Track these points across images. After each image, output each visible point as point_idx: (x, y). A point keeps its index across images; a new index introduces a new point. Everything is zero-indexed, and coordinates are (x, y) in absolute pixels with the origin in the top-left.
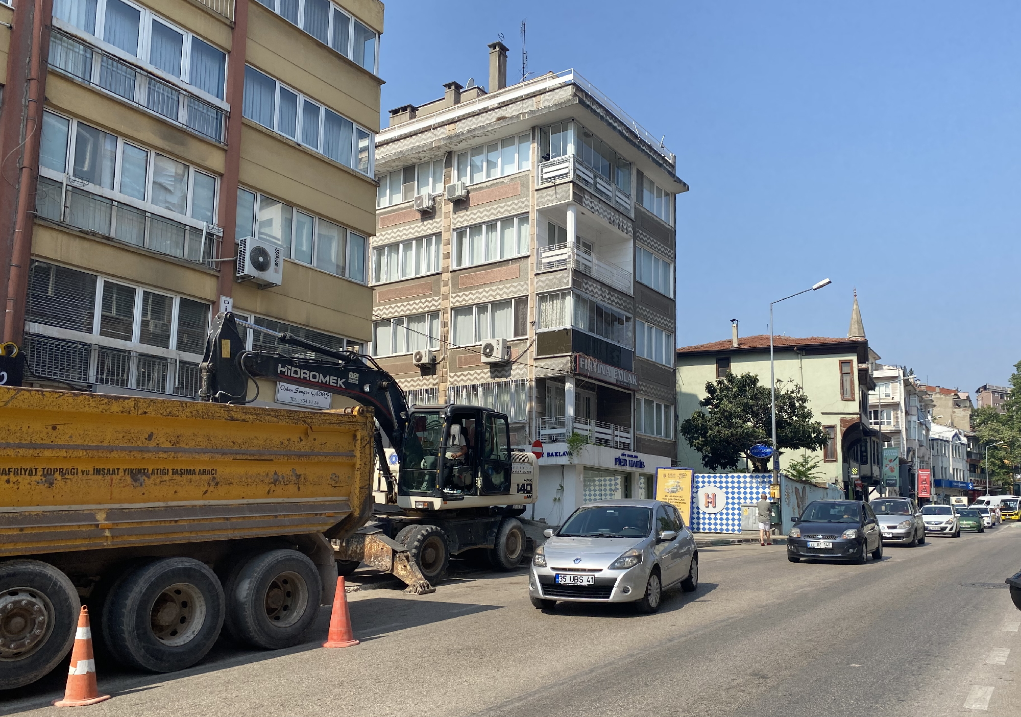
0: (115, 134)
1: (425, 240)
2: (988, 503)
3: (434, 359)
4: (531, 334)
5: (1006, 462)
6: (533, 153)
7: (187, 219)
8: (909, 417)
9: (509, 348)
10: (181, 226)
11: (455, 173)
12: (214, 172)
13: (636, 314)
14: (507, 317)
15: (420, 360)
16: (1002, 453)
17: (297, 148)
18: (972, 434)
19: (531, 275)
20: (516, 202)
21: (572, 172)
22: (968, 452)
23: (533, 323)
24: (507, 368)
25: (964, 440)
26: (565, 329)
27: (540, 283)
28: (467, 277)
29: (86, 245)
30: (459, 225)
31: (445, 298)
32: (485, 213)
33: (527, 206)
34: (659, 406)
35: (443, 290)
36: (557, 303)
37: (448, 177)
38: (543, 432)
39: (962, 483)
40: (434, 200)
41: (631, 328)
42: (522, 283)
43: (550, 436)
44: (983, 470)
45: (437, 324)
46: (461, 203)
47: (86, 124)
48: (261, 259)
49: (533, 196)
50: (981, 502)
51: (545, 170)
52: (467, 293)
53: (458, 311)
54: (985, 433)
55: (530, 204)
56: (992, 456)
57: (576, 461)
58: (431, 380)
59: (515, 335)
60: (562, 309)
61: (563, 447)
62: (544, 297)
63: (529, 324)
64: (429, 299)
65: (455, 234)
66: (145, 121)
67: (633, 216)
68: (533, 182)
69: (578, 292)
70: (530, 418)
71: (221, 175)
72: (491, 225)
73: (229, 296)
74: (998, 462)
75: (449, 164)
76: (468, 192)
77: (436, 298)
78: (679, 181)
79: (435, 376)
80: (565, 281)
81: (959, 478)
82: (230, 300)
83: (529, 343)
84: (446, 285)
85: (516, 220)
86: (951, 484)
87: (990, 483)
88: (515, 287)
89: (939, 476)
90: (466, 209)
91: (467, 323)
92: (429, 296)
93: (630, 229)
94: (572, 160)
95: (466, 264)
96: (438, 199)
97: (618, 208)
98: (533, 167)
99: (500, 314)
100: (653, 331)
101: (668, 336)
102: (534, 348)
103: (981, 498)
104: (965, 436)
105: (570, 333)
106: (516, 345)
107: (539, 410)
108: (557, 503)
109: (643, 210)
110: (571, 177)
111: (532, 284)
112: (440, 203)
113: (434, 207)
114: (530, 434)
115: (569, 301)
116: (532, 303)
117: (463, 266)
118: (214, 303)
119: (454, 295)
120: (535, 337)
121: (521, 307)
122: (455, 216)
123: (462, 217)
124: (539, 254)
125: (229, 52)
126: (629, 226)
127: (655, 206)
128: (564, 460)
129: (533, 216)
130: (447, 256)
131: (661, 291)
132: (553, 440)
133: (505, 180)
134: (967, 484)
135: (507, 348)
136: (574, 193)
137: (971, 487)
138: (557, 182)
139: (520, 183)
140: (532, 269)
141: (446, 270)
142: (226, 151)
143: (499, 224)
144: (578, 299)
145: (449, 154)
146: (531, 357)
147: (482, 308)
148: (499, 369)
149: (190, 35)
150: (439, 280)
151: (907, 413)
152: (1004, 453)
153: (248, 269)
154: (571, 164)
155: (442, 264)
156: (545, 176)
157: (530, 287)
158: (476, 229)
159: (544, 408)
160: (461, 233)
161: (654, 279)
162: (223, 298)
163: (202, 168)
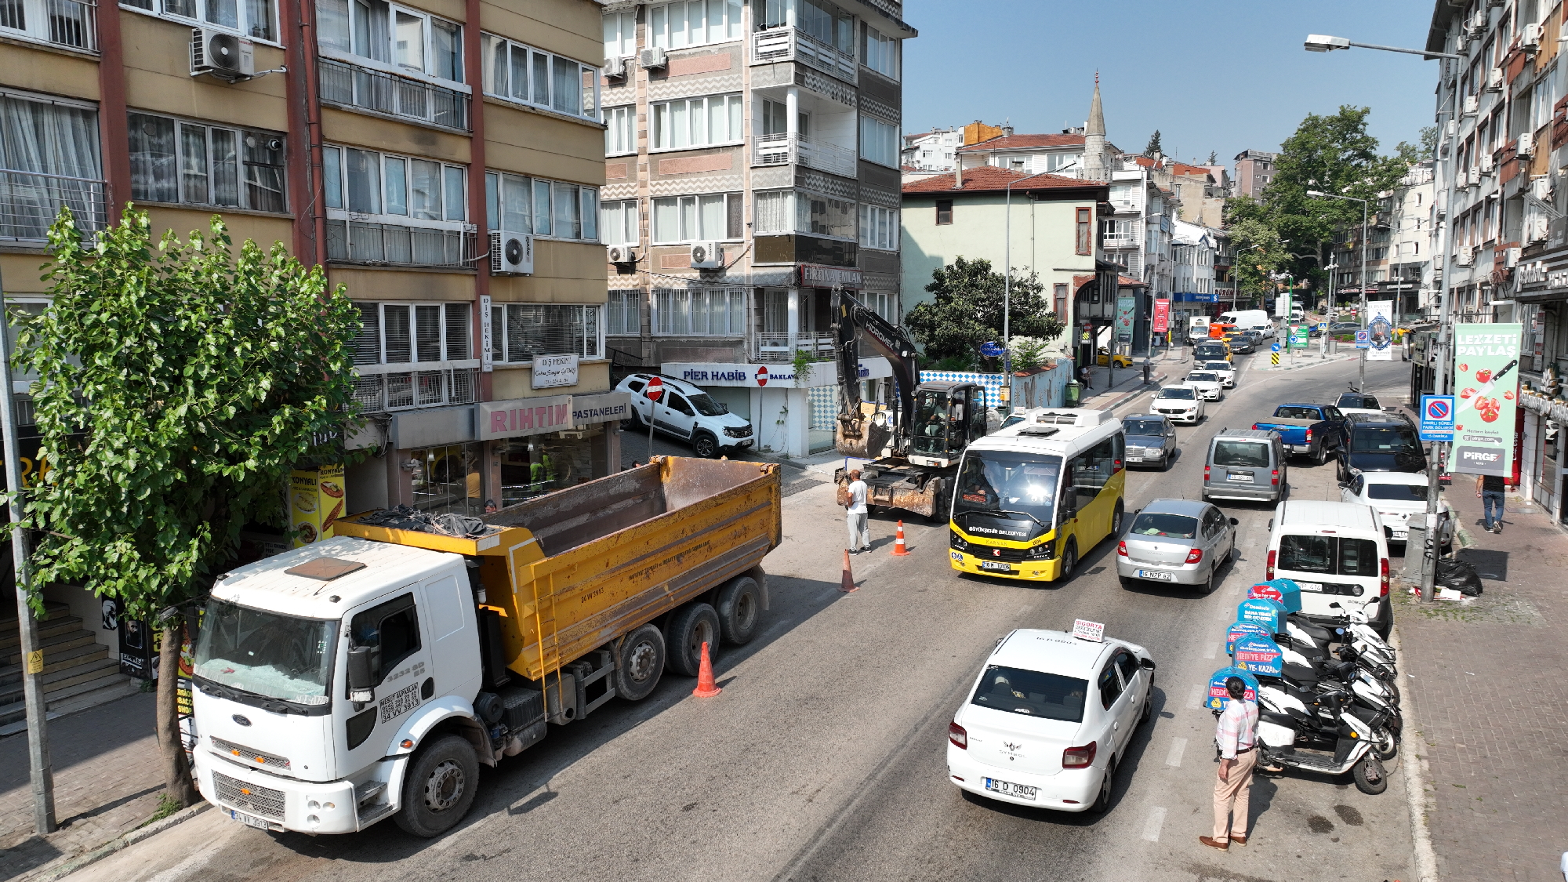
0: (376, 151)
1: (614, 112)
2: (1234, 320)
3: (633, 258)
4: (747, 237)
5: (1259, 267)
6: (746, 19)
7: (445, 225)
8: (1150, 226)
9: (722, 250)
10: (438, 233)
11: (648, 30)
12: (462, 163)
13: (859, 198)
14: (718, 212)
15: (617, 257)
16: (1255, 258)
17: (532, 112)
18: (1222, 234)
19: (746, 168)
20: (726, 77)
21: (793, 49)
22: (1216, 256)
23: (749, 225)
24: (720, 274)
25: (1213, 243)
26: (788, 236)
27: (757, 179)
28: (670, 162)
29: (369, 275)
30: (657, 98)
31: (643, 185)
32: (689, 86)
33: (741, 84)
34: (882, 298)
35: (640, 175)
36: (774, 203)
37: (640, 36)
38: (763, 349)
39: (1205, 295)
40: (624, 64)
41: (854, 216)
42: (736, 176)
43: (772, 353)
44: (1232, 279)
45: (634, 213)
46: (658, 72)
47: (354, 149)
48: (515, 252)
49: (747, 73)
50: (1227, 318)
51: (761, 43)
52: (670, 181)
53: (659, 201)
54: (1237, 232)
55: (744, 82)
56: (1244, 261)
57: (802, 385)
58: (630, 281)
59: (729, 235)
60: (783, 209)
61: (789, 369)
62: (760, 194)
63: (745, 226)
64: (624, 185)
65: (652, 107)
66: (401, 131)
67: (856, 81)
68: (747, 56)
69: (802, 190)
70: (749, 333)
71: (468, 165)
72: (696, 101)
73: (487, 294)
74: (1250, 269)
75: (641, 19)
76: (667, 60)
77: (633, 184)
78: (907, 28)
79: (634, 276)
80: (786, 177)
81: (1203, 289)
82: (489, 298)
83: (745, 249)
84: (644, 169)
85: (726, 98)
86: (1192, 297)
87: (1238, 293)
88: (728, 180)
89: (1180, 290)
90: (666, 78)
91: (669, 215)
92: (624, 181)
93: (854, 98)
94: (793, 32)
95: (665, 147)
96: (629, 63)
97: (841, 78)
98: (746, 35)
99: (709, 207)
100: (877, 211)
101: (891, 214)
102: (751, 254)
103: (1225, 314)
104: (1215, 238)
105: (793, 240)
106: (729, 248)
107: (758, 323)
108: (781, 426)
109: (867, 71)
110: (791, 56)
111: (748, 179)
112: (632, 68)
113: (625, 74)
114: (749, 350)
115: (791, 201)
116: (747, 201)
117: (661, 149)
118: (473, 302)
119: (654, 183)
120: (752, 241)
121: (734, 204)
122: (652, 87)
123: (660, 89)
124: (756, 144)
125: (464, 24)
126: (851, 94)
127: (879, 60)
128: (790, 384)
129: (748, 97)
130: (643, 135)
131: (885, 163)
132: (776, 358)
133: (713, 49)
134: (1211, 296)
135: (721, 251)
136: (796, 74)
137: (1215, 299)
138: (776, 60)
139: (730, 55)
140: (748, 161)
141: (643, 150)
142: (471, 138)
143: (706, 101)
144: (800, 196)
145: (642, 9)
146: (748, 263)
147: (688, 200)
148: (712, 274)
149: (429, 16)
150: (635, 163)
151: (1148, 223)
152: (1257, 258)
153: (505, 266)
154: (792, 38)
155: (637, 144)
156: (761, 50)
157: (746, 182)
158: (678, 103)
159: (762, 320)
160: (659, 107)
161: (879, 152)
162: (483, 297)
163: (452, 163)
